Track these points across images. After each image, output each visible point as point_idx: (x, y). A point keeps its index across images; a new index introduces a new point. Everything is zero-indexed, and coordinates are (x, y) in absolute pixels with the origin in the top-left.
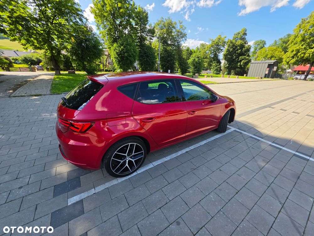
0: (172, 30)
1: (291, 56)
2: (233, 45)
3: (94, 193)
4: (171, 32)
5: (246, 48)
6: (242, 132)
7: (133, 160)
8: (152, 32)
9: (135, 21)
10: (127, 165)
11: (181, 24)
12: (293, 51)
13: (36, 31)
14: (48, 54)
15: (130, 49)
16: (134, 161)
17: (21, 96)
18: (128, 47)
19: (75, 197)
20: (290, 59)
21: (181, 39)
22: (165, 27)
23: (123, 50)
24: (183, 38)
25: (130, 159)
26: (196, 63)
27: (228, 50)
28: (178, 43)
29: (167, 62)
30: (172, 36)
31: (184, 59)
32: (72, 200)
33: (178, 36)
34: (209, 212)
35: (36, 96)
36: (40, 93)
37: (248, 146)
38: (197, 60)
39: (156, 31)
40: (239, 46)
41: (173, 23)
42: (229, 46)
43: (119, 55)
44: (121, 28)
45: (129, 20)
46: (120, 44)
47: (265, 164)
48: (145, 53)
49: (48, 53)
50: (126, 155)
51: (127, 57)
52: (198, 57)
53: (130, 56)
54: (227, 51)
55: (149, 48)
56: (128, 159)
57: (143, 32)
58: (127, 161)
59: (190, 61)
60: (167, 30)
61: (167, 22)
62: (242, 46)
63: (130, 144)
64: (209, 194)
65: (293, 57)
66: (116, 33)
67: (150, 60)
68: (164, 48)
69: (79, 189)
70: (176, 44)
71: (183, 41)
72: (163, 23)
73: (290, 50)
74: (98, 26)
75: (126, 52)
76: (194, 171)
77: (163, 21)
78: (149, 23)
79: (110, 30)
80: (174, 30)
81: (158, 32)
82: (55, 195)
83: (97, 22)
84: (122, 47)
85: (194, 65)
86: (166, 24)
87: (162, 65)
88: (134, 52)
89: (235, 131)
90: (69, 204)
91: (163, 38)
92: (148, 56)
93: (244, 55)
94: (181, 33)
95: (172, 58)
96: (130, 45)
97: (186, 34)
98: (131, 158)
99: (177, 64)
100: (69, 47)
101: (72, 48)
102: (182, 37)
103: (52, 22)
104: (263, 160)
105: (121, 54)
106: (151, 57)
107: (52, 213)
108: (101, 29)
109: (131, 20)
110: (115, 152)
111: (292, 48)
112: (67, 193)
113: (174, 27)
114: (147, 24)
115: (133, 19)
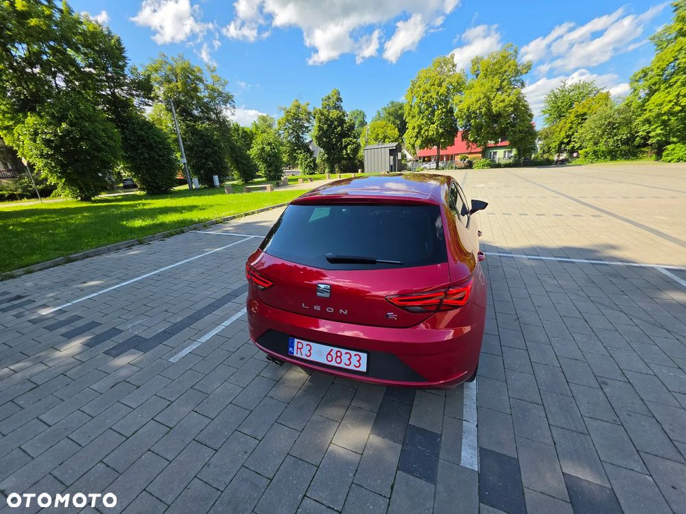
0: (196, 84)
1: (415, 134)
2: (327, 120)
3: (477, 426)
4: (196, 90)
5: (348, 124)
8: (144, 87)
9: (85, 54)
11: (214, 74)
12: (414, 128)
15: (95, 132)
18: (87, 124)
20: (415, 139)
21: (223, 106)
22: (176, 77)
23: (67, 133)
24: (228, 105)
26: (269, 156)
27: (320, 129)
28: (217, 114)
29: (206, 159)
30: (199, 99)
31: (239, 148)
33: (213, 99)
38: (268, 148)
39: (156, 86)
40: (336, 121)
41: (195, 69)
42: (320, 121)
43: (56, 149)
45: (64, 53)
46: (53, 116)
48: (141, 139)
51: (87, 152)
52: (269, 144)
53: (98, 149)
54: (319, 131)
55: (148, 126)
57: (115, 87)
59: (253, 152)
60: (185, 84)
61: (180, 67)
62: (341, 121)
65: (417, 137)
67: (159, 156)
68: (187, 126)
69: (445, 441)
70: (214, 116)
71: (228, 111)
72: (168, 67)
73: (409, 126)
75: (82, 139)
77: (166, 63)
78: (130, 64)
80: (201, 86)
81: (160, 91)
84: (64, 125)
85: (265, 161)
86: (178, 71)
87: (193, 167)
88: (110, 138)
90: (477, 471)
91: (177, 103)
92: (150, 148)
93: (349, 136)
94: (220, 94)
95: (217, 148)
96: (91, 119)
97: (233, 96)
99: (228, 162)
102: (225, 102)
105: (63, 145)
106: (160, 149)
109: (70, 52)
111: (412, 124)
113: (201, 80)
114: (124, 66)
115: (77, 50)
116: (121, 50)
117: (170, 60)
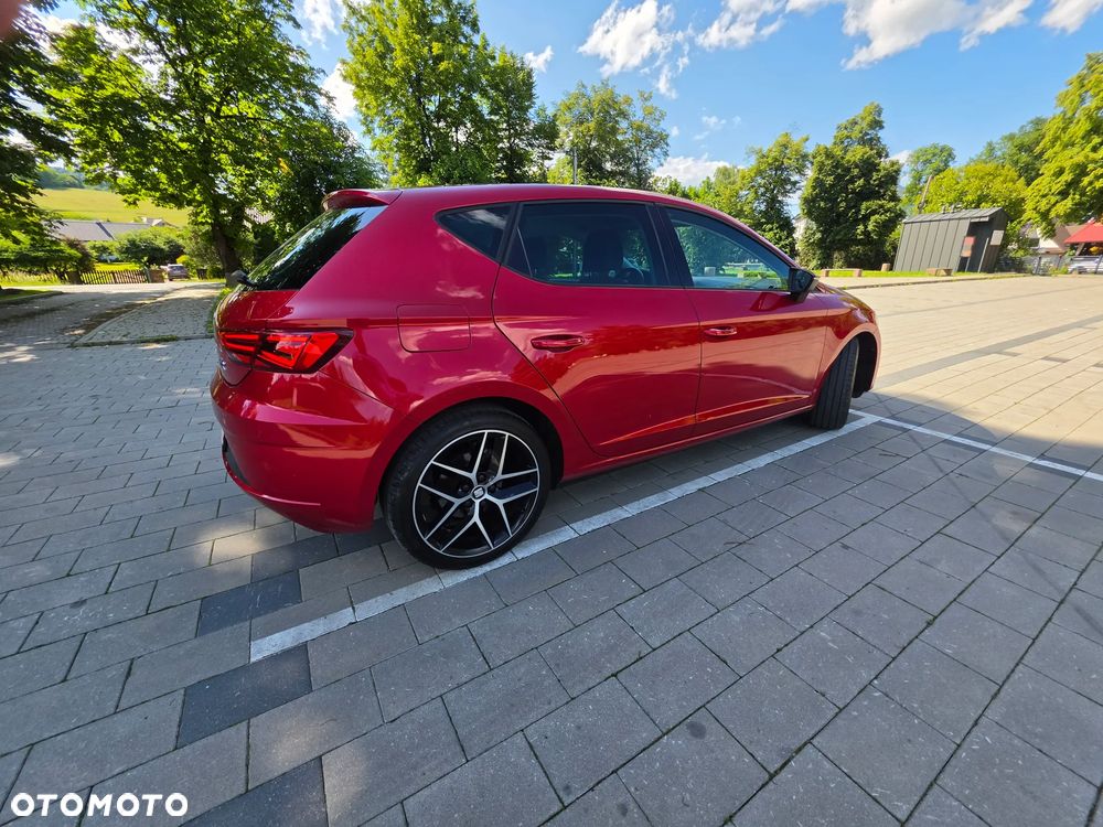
0: (617, 122)
1: (1058, 187)
2: (837, 165)
3: (351, 624)
4: (614, 131)
5: (883, 173)
6: (911, 427)
7: (500, 503)
8: (548, 133)
9: (489, 98)
10: (476, 518)
11: (648, 103)
12: (1061, 172)
13: (165, 143)
14: (204, 217)
16: (504, 505)
17: (110, 343)
19: (277, 635)
20: (1054, 199)
21: (650, 153)
22: (592, 114)
24: (657, 150)
25: (487, 496)
27: (818, 183)
28: (637, 165)
30: (618, 144)
32: (266, 647)
33: (638, 142)
34: (822, 689)
35: (157, 341)
36: (174, 334)
37: (942, 471)
39: (563, 129)
40: (857, 166)
41: (620, 99)
42: (820, 170)
44: (442, 124)
45: (470, 98)
46: (441, 178)
47: (1026, 525)
49: (204, 213)
50: (472, 476)
54: (814, 188)
56: (480, 495)
57: (517, 135)
58: (477, 502)
60: (600, 124)
61: (599, 98)
62: (868, 167)
63: (486, 432)
64: (812, 627)
65: (1063, 194)
66: (425, 144)
69: (292, 609)
70: (633, 170)
71: (655, 160)
72: (583, 102)
73: (1049, 168)
74: (367, 122)
76: (741, 551)
77: (584, 96)
78: (538, 102)
79: (406, 132)
80: (623, 124)
81: (567, 136)
82: (202, 629)
83: (364, 109)
86: (595, 105)
89: (880, 423)
90: (253, 660)
91: (586, 152)
93: (879, 196)
94: (649, 133)
97: (668, 135)
98: (491, 491)
100: (272, 192)
101: (283, 196)
102: (653, 147)
103: (219, 110)
104: (1015, 513)
107: (186, 689)
108: (378, 131)
109: (476, 97)
110: (432, 461)
111: (1059, 160)
112: (248, 623)
113: (623, 114)
114: (530, 107)
115: (484, 94)
116: (530, 86)
117: (589, 92)
